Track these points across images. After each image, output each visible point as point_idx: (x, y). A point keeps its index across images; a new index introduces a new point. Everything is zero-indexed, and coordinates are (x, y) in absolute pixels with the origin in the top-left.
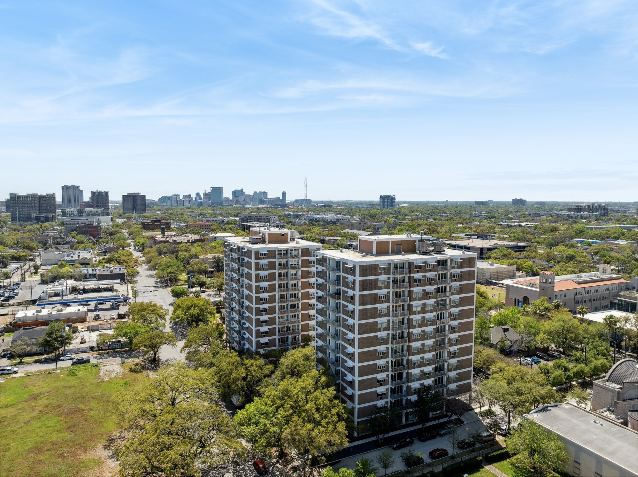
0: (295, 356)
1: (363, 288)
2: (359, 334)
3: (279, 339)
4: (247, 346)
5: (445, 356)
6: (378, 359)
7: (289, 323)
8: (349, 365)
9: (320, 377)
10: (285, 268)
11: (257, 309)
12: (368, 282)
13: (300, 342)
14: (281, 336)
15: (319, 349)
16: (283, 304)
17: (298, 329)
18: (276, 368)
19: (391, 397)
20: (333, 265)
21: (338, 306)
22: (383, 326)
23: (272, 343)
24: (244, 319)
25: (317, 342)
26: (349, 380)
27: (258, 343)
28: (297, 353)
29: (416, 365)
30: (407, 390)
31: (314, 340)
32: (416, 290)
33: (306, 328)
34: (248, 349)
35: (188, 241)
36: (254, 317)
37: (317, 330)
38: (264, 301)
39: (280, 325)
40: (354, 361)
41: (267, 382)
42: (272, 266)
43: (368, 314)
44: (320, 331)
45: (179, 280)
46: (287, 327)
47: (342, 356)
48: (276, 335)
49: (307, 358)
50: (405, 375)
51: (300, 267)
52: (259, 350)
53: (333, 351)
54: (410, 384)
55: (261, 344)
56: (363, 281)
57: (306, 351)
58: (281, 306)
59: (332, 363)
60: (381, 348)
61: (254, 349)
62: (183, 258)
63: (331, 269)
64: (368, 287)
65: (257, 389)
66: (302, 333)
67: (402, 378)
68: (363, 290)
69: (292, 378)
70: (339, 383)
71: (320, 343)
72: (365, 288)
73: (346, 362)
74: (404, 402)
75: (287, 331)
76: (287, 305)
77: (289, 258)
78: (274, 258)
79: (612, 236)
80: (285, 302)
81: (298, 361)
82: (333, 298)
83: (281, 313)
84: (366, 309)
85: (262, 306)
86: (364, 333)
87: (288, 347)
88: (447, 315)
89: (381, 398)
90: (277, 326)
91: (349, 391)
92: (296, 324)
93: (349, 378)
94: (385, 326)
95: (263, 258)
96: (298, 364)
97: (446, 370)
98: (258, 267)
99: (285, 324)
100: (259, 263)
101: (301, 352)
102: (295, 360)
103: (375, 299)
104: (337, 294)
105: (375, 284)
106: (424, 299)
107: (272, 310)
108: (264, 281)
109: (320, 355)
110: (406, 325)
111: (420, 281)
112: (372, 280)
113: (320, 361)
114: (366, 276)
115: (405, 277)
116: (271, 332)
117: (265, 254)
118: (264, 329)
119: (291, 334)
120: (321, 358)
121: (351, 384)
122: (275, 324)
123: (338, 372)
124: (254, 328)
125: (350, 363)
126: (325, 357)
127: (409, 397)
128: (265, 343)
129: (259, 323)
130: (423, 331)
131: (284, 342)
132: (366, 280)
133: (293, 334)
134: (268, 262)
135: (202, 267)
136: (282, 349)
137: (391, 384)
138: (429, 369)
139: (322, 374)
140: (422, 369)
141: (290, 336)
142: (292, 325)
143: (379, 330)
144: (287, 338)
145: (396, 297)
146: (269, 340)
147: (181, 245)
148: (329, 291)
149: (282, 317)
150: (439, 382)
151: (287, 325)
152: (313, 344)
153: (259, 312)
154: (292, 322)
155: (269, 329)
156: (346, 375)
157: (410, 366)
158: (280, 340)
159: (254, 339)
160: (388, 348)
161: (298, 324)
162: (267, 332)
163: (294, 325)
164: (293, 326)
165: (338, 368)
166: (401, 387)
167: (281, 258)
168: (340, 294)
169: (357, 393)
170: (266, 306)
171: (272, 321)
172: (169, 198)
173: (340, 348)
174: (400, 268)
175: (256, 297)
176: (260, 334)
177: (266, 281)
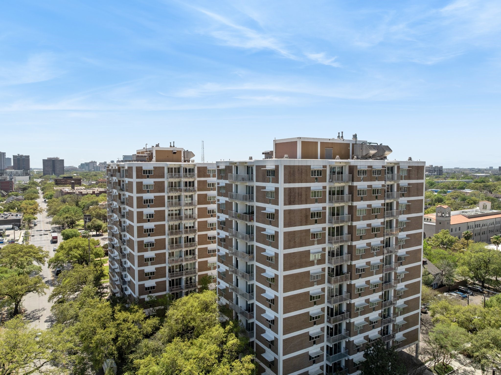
0: (189, 305)
1: (290, 200)
2: (285, 269)
3: (170, 282)
4: (129, 291)
5: (391, 296)
6: (310, 306)
7: (182, 261)
8: (269, 317)
9: (226, 337)
10: (176, 190)
11: (140, 244)
12: (297, 191)
13: (197, 285)
14: (171, 277)
15: (223, 293)
16: (174, 237)
17: (195, 268)
18: (162, 322)
19: (327, 359)
20: (242, 172)
21: (249, 231)
22: (317, 257)
23: (160, 287)
24: (125, 258)
25: (219, 283)
26: (269, 340)
27: (141, 287)
28: (191, 300)
29: (359, 311)
30: (346, 348)
31: (215, 281)
32: (361, 205)
33: (204, 266)
34: (130, 295)
35: (94, 193)
36: (136, 254)
37: (219, 267)
38: (150, 232)
39: (171, 263)
40: (276, 311)
41: (146, 346)
42: (159, 187)
43: (297, 240)
44: (224, 268)
45: (78, 225)
46: (180, 265)
47: (257, 303)
48: (165, 277)
49: (206, 307)
50: (344, 326)
51: (196, 189)
52: (142, 297)
53: (243, 295)
54: (352, 339)
55: (146, 288)
56: (290, 189)
57: (204, 296)
58: (173, 239)
59: (242, 313)
60: (315, 290)
61: (136, 295)
62: (84, 205)
63: (240, 178)
64: (296, 200)
65: (131, 357)
66: (200, 273)
67: (340, 332)
68: (290, 204)
69: (184, 341)
70: (253, 342)
71: (223, 285)
72: (292, 200)
73: (264, 311)
74: (343, 364)
75: (180, 271)
76: (180, 238)
77: (181, 177)
78: (163, 177)
79: (458, 187)
80: (176, 233)
81: (193, 313)
82: (243, 219)
83: (172, 247)
84: (294, 232)
85: (146, 240)
86: (291, 268)
87: (181, 292)
88: (393, 242)
89: (314, 362)
90: (167, 265)
91: (269, 355)
92: (192, 262)
93: (269, 335)
94: (319, 257)
95: (148, 177)
96: (192, 317)
97: (392, 315)
98: (141, 188)
99: (177, 261)
100: (142, 182)
101: (198, 298)
102: (189, 311)
103: (307, 217)
104: (250, 212)
105: (306, 195)
106: (369, 219)
107: (160, 244)
108: (148, 206)
109: (224, 301)
110: (345, 255)
111: (364, 192)
112: (301, 188)
113: (224, 310)
114: (294, 182)
115: (344, 187)
116: (159, 273)
117: (150, 172)
118: (150, 269)
119: (186, 274)
120: (225, 306)
121: (273, 345)
122: (165, 263)
123: (250, 327)
124: (136, 268)
125: (270, 314)
126: (231, 304)
127: (351, 357)
128: (151, 287)
129: (143, 261)
130: (368, 263)
131: (177, 285)
132: (294, 188)
133: (188, 274)
134: (154, 182)
135: (101, 212)
136: (173, 294)
137: (328, 341)
138: (374, 315)
139: (229, 332)
140: (366, 316)
141: (184, 278)
142: (187, 262)
143: (312, 264)
144: (180, 279)
145: (333, 214)
146: (156, 283)
147: (87, 196)
148: (237, 211)
149: (173, 253)
150: (384, 332)
151: (179, 263)
152: (212, 286)
153: (143, 247)
154: (186, 260)
155: (156, 269)
156: (264, 331)
157: (352, 313)
158: (172, 283)
159: (136, 283)
160: (323, 289)
161: (194, 261)
162: (154, 272)
163: (189, 262)
164: (187, 264)
165: (250, 321)
166: (340, 344)
167: (172, 177)
168: (253, 213)
169: (282, 358)
170: (152, 239)
171: (160, 259)
172: (87, 164)
173: (252, 292)
174: (338, 173)
175: (138, 227)
176: (144, 276)
177: (152, 207)
